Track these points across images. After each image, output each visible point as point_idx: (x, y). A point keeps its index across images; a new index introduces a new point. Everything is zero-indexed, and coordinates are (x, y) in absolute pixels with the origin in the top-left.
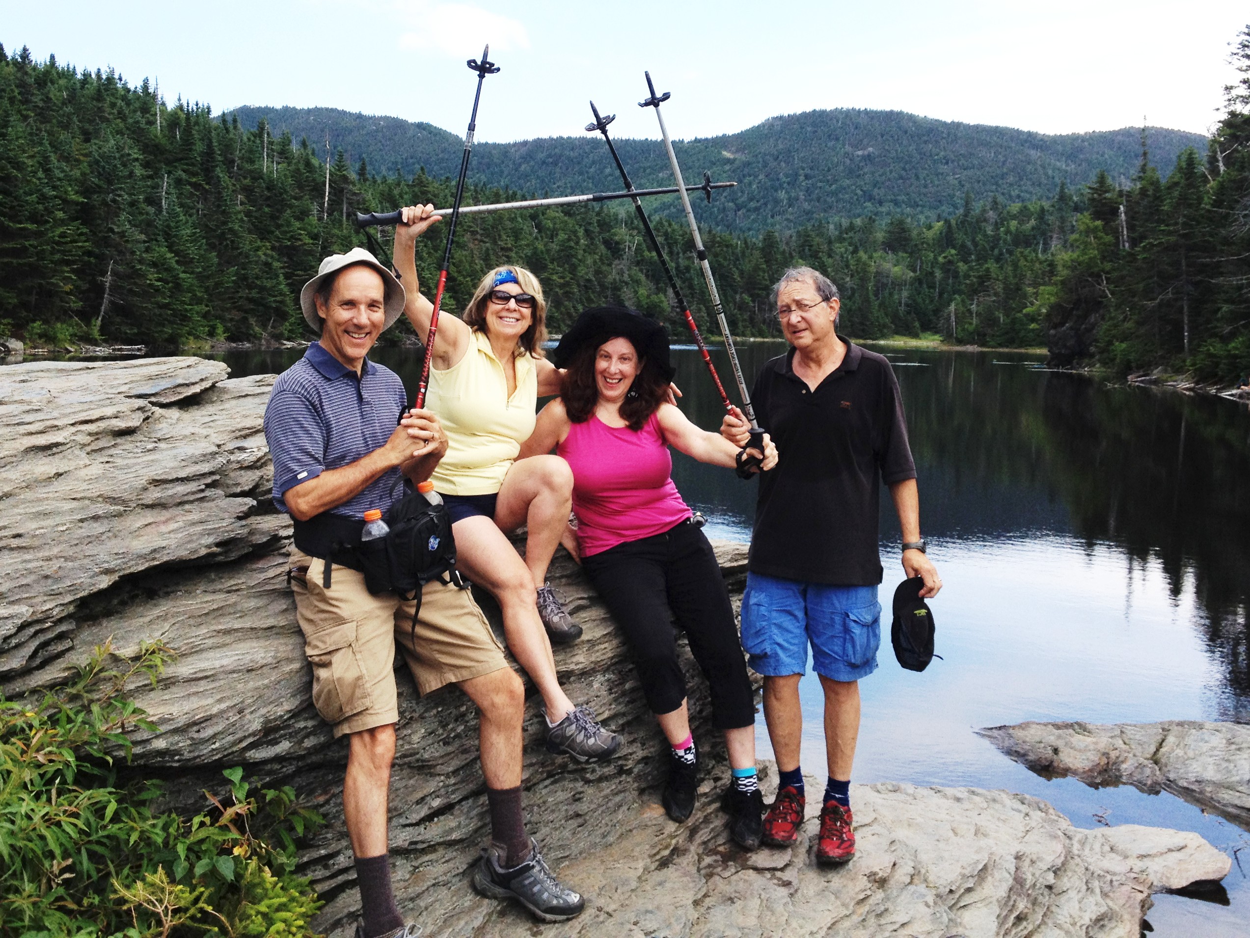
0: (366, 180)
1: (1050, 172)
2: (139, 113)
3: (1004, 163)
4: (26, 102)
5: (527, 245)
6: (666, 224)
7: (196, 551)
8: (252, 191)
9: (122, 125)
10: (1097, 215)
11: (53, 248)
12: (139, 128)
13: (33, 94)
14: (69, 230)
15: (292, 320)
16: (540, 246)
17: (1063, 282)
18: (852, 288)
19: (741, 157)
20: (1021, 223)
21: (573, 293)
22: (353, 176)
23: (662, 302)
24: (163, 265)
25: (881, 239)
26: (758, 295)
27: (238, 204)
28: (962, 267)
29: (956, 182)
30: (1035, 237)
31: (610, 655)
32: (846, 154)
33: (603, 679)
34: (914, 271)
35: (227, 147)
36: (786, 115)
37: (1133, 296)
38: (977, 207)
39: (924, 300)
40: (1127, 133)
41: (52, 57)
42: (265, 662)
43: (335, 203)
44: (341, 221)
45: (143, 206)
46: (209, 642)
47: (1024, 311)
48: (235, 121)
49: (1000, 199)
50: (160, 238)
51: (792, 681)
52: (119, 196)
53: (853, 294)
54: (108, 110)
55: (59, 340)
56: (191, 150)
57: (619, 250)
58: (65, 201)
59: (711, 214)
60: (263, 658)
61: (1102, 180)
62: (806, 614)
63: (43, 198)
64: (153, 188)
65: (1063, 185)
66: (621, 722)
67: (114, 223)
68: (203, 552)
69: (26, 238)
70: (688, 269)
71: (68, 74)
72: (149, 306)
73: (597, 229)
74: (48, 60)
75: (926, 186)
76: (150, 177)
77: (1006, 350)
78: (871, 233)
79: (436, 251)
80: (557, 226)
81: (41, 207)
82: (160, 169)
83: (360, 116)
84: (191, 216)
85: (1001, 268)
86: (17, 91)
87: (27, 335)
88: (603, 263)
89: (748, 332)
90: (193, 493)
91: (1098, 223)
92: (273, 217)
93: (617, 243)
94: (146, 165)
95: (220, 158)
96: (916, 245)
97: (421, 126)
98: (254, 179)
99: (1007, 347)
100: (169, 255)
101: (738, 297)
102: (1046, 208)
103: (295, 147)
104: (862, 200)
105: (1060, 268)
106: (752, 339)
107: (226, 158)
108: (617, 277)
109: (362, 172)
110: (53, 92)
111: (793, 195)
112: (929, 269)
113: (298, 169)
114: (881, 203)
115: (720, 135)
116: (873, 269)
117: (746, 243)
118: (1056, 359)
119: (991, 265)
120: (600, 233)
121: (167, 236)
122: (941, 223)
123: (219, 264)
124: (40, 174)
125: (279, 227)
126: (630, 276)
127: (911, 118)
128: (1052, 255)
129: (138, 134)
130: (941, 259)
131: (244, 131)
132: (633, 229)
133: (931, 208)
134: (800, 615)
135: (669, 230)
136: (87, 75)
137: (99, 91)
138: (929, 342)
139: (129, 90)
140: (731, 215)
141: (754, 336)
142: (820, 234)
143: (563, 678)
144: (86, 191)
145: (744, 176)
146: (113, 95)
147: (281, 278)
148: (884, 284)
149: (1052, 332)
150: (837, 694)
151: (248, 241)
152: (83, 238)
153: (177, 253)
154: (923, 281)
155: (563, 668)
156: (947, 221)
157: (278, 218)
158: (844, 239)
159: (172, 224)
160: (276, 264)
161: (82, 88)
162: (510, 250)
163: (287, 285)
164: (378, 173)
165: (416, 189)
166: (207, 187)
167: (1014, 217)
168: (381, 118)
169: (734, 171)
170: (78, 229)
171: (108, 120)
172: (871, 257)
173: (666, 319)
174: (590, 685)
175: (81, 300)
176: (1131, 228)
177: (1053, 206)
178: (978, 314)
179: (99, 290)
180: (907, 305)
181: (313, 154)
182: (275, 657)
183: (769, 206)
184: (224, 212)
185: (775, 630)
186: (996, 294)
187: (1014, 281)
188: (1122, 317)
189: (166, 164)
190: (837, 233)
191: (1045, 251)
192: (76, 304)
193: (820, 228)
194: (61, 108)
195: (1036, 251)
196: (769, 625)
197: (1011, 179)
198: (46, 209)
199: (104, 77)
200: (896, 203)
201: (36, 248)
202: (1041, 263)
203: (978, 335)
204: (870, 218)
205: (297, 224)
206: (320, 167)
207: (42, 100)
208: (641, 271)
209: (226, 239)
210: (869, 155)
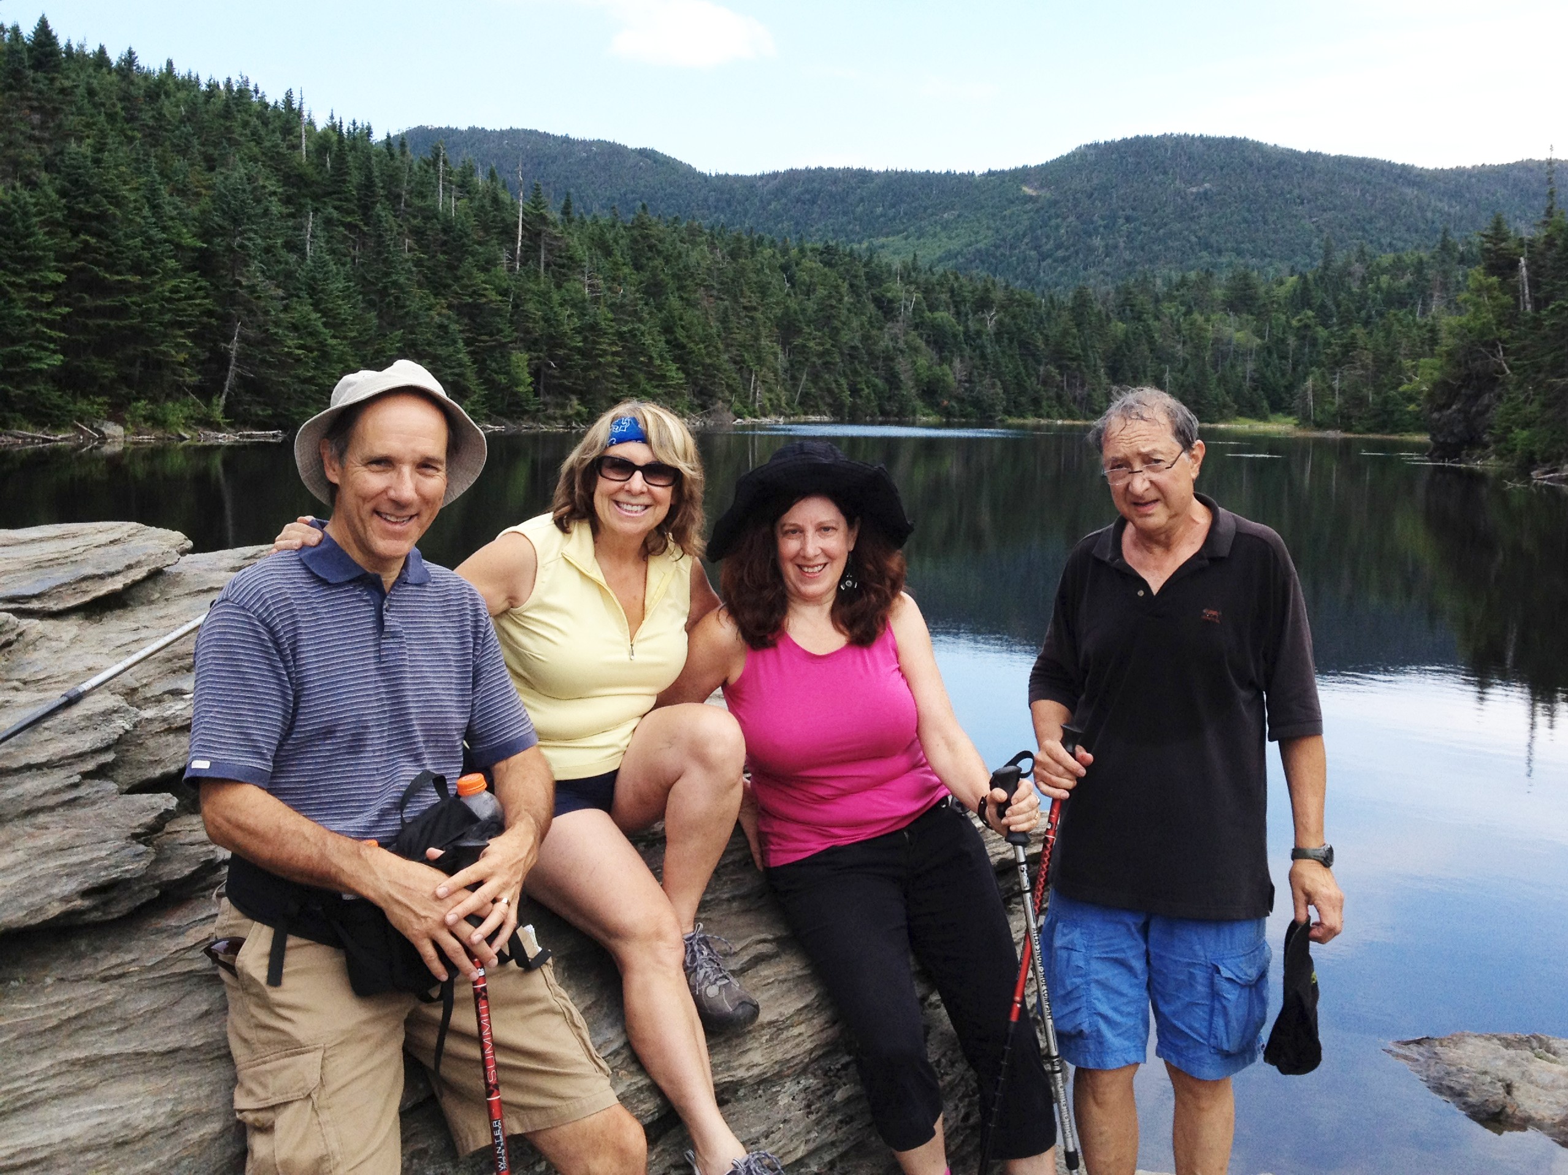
0: (570, 221)
1: (1429, 215)
2: (278, 134)
3: (1372, 203)
4: (131, 119)
5: (777, 303)
6: (952, 277)
7: (40, 909)
8: (423, 233)
9: (256, 150)
10: (1491, 270)
11: (163, 306)
12: (278, 153)
13: (140, 110)
14: (184, 282)
15: (475, 397)
16: (793, 304)
17: (1450, 354)
18: (1185, 359)
19: (1045, 194)
20: (1394, 277)
21: (835, 364)
22: (554, 215)
23: (947, 375)
24: (306, 327)
25: (1221, 298)
26: (1068, 367)
27: (406, 250)
28: (1322, 333)
29: (1313, 227)
30: (1411, 296)
31: (809, 1046)
32: (1178, 192)
33: (796, 1089)
34: (1262, 337)
35: (392, 179)
36: (1102, 141)
37: (1539, 372)
38: (1339, 258)
39: (1274, 374)
40: (1526, 167)
41: (170, 64)
42: (150, 1125)
43: (531, 250)
44: (537, 273)
45: (283, 252)
46: (53, 1085)
47: (1401, 389)
48: (403, 145)
49: (1368, 248)
50: (303, 294)
51: (1121, 1077)
52: (250, 239)
53: (1186, 366)
54: (239, 130)
55: (172, 425)
56: (344, 181)
57: (892, 310)
58: (178, 246)
59: (1008, 264)
60: (148, 1118)
61: (1498, 226)
62: (1148, 962)
63: (149, 242)
64: (295, 229)
65: (1446, 232)
66: (827, 1158)
67: (242, 275)
68: (55, 910)
69: (127, 293)
70: (979, 333)
71: (190, 84)
72: (288, 380)
73: (865, 284)
74: (164, 67)
75: (1275, 232)
76: (292, 215)
77: (1378, 436)
78: (1208, 289)
79: (660, 311)
80: (815, 280)
81: (146, 254)
82: (304, 206)
83: (566, 140)
84: (344, 265)
85: (1370, 333)
86: (119, 105)
87: (127, 416)
88: (872, 327)
89: (1054, 413)
90: (57, 792)
91: (1494, 279)
92: (451, 267)
93: (890, 301)
94: (287, 201)
95: (382, 192)
96: (1264, 305)
97: (643, 153)
98: (427, 219)
99: (1377, 432)
100: (315, 316)
101: (1042, 369)
102: (1425, 259)
103: (480, 180)
104: (1197, 248)
105: (1442, 334)
106: (1059, 422)
107: (390, 192)
108: (891, 344)
109: (566, 211)
110: (167, 106)
111: (1111, 242)
112: (1280, 335)
113: (483, 206)
114: (1220, 252)
115: (1020, 166)
116: (1210, 335)
117: (1052, 301)
118: (1443, 450)
119: (1358, 330)
120: (868, 288)
121: (312, 291)
122: (1295, 278)
123: (380, 327)
124: (146, 212)
125: (457, 279)
126: (906, 342)
127: (1258, 147)
128: (1433, 318)
129: (276, 161)
130: (1294, 323)
131: (414, 158)
132: (911, 283)
133: (1282, 259)
134: (1139, 965)
135: (956, 285)
136: (213, 87)
137: (227, 105)
138: (1280, 427)
139: (266, 105)
140: (1033, 267)
141: (1061, 417)
142: (1146, 291)
143: (725, 1095)
144: (206, 234)
145: (1050, 218)
146: (246, 111)
147: (461, 344)
148: (1224, 353)
149: (1436, 415)
150: (1197, 1097)
151: (417, 298)
152: (201, 293)
153: (324, 313)
154: (1274, 349)
155: (725, 1078)
156: (1303, 276)
157: (456, 268)
158: (1175, 298)
159: (319, 276)
160: (454, 327)
161: (207, 102)
162: (755, 309)
163: (470, 353)
164: (588, 212)
165: (636, 233)
166: (366, 229)
167: (1385, 271)
168: (592, 143)
169: (1037, 211)
170: (195, 281)
171: (238, 143)
172: (1207, 320)
173: (951, 397)
174: (773, 1100)
175: (199, 372)
176: (1534, 285)
177: (1433, 257)
178: (1342, 392)
179: (223, 360)
180: (1253, 379)
181: (504, 186)
182: (173, 1114)
183: (1081, 256)
184: (385, 260)
185: (1096, 992)
186: (1364, 367)
187: (1387, 351)
188: (1522, 398)
189: (313, 200)
190: (1165, 289)
191: (1423, 313)
192: (192, 378)
193: (1144, 284)
194: (178, 128)
195: (1412, 312)
196: (1088, 983)
197: (1381, 223)
198: (153, 256)
199: (235, 89)
200: (1239, 253)
201: (140, 306)
202: (1420, 328)
203: (1342, 417)
204: (1207, 271)
205: (482, 276)
206: (512, 204)
207: (153, 117)
208: (921, 336)
209: (389, 295)
210: (1206, 193)
